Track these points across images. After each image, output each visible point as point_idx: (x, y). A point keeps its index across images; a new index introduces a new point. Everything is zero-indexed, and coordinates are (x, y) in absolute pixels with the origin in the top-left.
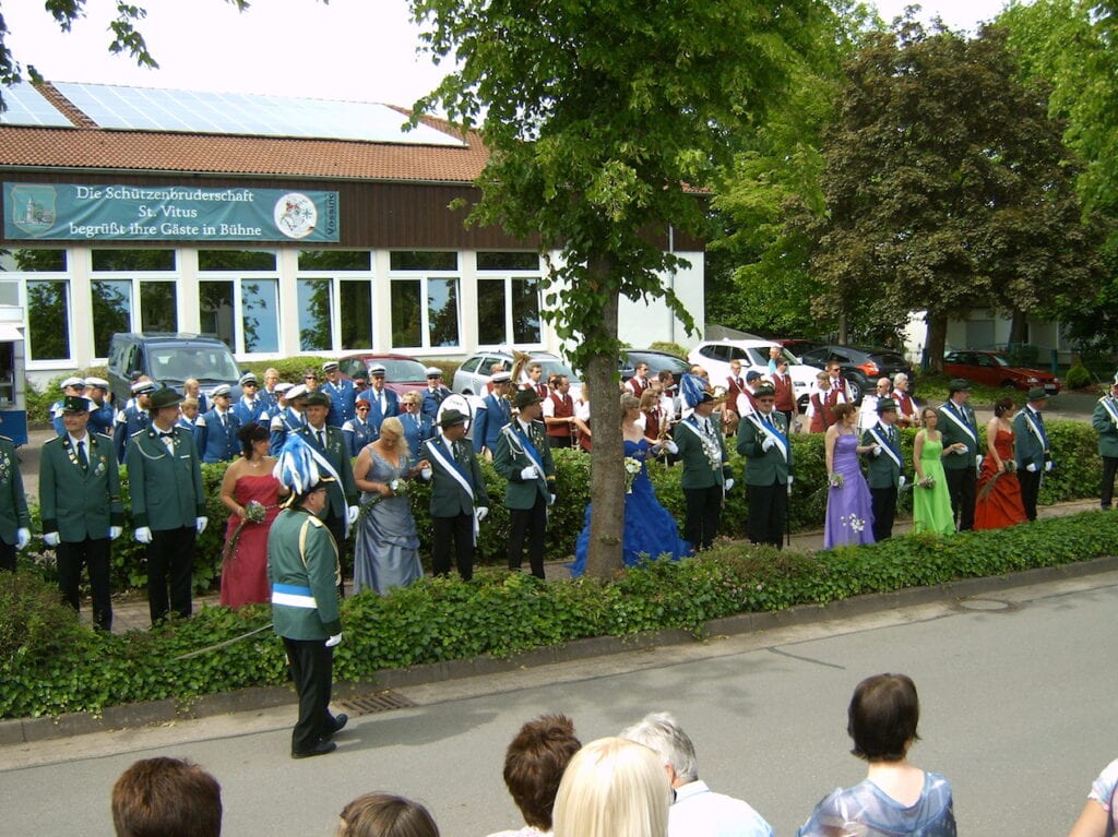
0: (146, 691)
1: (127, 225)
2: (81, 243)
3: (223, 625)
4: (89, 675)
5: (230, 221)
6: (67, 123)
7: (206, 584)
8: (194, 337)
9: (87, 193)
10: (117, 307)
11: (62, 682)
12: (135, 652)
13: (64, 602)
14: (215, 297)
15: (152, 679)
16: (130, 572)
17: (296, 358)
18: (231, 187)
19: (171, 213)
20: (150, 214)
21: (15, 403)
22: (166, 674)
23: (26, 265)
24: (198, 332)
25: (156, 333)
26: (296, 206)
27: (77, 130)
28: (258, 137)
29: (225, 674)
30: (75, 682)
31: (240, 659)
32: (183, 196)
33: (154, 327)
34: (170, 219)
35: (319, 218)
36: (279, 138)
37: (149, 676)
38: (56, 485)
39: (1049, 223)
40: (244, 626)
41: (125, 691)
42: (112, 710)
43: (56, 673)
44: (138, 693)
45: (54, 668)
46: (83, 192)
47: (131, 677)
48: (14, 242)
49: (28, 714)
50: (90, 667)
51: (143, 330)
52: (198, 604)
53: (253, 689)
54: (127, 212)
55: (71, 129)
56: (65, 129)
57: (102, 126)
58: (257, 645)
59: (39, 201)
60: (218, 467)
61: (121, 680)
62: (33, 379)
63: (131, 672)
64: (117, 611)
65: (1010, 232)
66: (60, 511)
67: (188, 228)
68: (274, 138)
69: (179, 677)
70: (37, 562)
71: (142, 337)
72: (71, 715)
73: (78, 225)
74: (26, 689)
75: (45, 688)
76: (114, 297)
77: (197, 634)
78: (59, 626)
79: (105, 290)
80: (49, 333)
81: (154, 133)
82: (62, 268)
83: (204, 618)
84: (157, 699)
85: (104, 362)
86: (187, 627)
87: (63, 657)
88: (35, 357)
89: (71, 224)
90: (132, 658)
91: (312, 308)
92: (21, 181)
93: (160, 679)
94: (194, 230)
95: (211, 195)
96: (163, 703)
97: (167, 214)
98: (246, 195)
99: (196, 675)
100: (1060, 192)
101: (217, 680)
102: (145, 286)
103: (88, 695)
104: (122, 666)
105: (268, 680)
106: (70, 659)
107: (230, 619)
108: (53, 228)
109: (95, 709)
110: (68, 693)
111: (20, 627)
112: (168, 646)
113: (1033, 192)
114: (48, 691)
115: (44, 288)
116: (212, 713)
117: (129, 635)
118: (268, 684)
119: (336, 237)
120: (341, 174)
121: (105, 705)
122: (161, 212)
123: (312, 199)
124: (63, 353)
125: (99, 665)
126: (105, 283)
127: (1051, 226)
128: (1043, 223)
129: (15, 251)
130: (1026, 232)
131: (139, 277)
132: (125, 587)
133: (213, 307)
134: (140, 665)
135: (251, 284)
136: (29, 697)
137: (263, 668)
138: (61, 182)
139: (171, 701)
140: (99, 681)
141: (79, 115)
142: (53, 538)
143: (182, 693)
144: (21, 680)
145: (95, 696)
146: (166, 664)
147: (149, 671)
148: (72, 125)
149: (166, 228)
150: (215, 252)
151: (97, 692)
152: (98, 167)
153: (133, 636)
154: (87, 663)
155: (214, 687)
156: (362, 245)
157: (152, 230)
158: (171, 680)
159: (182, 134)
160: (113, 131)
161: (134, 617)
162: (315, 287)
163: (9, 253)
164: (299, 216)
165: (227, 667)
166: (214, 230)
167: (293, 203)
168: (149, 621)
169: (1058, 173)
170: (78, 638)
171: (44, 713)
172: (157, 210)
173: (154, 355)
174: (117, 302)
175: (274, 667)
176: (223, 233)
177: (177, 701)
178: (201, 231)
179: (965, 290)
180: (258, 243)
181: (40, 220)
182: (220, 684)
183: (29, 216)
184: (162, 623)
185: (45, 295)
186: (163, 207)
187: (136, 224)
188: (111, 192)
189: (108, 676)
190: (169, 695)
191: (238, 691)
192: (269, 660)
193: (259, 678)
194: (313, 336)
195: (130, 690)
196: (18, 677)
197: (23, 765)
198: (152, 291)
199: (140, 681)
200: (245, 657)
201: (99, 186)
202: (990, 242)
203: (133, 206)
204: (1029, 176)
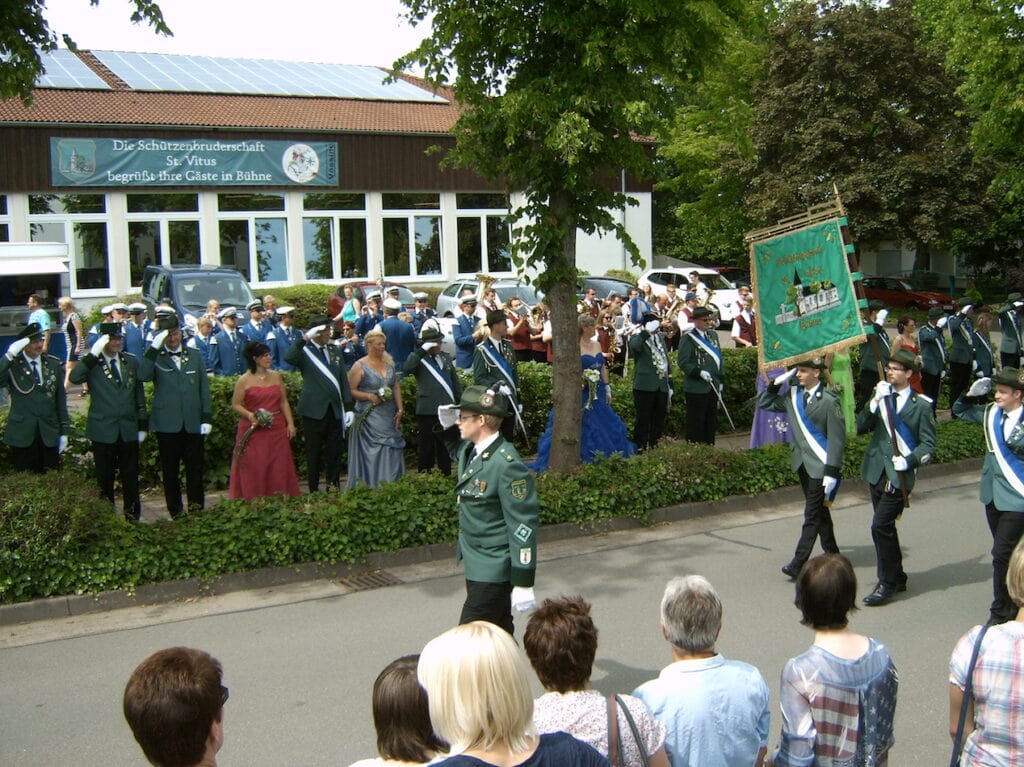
39: (948, 167)
65: (914, 174)
100: (957, 141)
113: (934, 140)
127: (950, 169)
128: (943, 167)
130: (929, 174)
169: (956, 123)
179: (875, 224)
198: (179, 229)
202: (897, 183)
204: (931, 127)
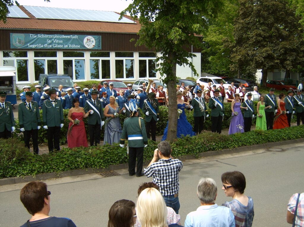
0: (47, 170)
1: (44, 45)
2: (31, 49)
3: (68, 153)
4: (32, 166)
5: (72, 44)
6: (27, 17)
7: (64, 142)
8: (62, 75)
9: (33, 36)
10: (41, 67)
11: (25, 168)
12: (44, 160)
13: (25, 146)
14: (68, 64)
15: (49, 167)
16: (44, 138)
17: (90, 81)
18: (72, 34)
19: (56, 41)
20: (50, 42)
21: (13, 93)
22: (53, 166)
23: (17, 56)
24: (63, 74)
25: (52, 74)
26: (90, 40)
27: (30, 19)
28: (79, 21)
29: (69, 166)
30: (28, 168)
31: (73, 162)
32: (59, 37)
33: (51, 72)
34: (55, 43)
35: (96, 43)
36: (85, 21)
37: (48, 166)
38: (23, 115)
39: (296, 46)
40: (74, 153)
41: (42, 170)
42: (38, 175)
43: (23, 165)
44: (45, 171)
45: (23, 164)
46: (32, 36)
47: (43, 166)
48: (13, 49)
49: (16, 176)
50: (32, 164)
51: (48, 73)
52: (61, 147)
53: (76, 170)
54: (44, 41)
55: (28, 19)
56: (27, 18)
57: (37, 18)
58: (77, 158)
59: (20, 38)
60: (67, 110)
61: (41, 167)
62: (18, 86)
63: (43, 165)
64: (40, 149)
65: (285, 48)
66: (24, 122)
67: (60, 45)
68: (84, 21)
69: (56, 167)
70: (19, 136)
71: (48, 75)
72: (27, 176)
73: (30, 45)
74: (15, 169)
75: (20, 169)
76: (40, 64)
77: (61, 155)
78: (24, 153)
79: (38, 62)
80: (23, 74)
81: (51, 19)
82: (26, 56)
83: (63, 151)
84: (50, 172)
85: (38, 82)
86: (59, 153)
87: (25, 161)
88: (19, 80)
89: (29, 44)
90: (44, 161)
91: (94, 67)
92: (15, 33)
93: (51, 167)
94: (62, 46)
95: (66, 36)
96: (52, 173)
97: (54, 42)
98: (76, 37)
99: (61, 166)
100: (299, 37)
101: (67, 168)
102: (48, 61)
103: (32, 171)
104: (41, 163)
105: (80, 168)
106: (27, 162)
107: (70, 151)
108: (24, 45)
109: (34, 175)
110: (26, 171)
111: (13, 153)
112: (53, 158)
113: (292, 37)
114: (21, 170)
115: (22, 62)
116: (65, 176)
117: (43, 155)
118: (80, 169)
119: (100, 48)
120: (102, 31)
121: (36, 174)
122: (53, 41)
123: (94, 38)
124: (27, 79)
125: (34, 163)
126: (38, 60)
127: (297, 46)
128: (294, 46)
129: (13, 52)
130: (290, 48)
131: (47, 59)
132: (42, 143)
133: (67, 67)
134: (46, 163)
135: (78, 61)
136: (16, 172)
137: (79, 164)
138: (26, 33)
139: (54, 173)
140: (35, 167)
141: (31, 15)
142: (23, 129)
143: (57, 171)
144: (14, 167)
145: (34, 172)
146: (53, 163)
147: (48, 165)
148: (29, 17)
149: (54, 45)
150: (67, 52)
151: (34, 170)
152: (36, 29)
153: (44, 155)
154: (32, 163)
155: (66, 169)
156: (108, 50)
157: (51, 46)
158: (54, 167)
159: (58, 20)
160: (40, 19)
161: (45, 150)
162: (95, 62)
163: (12, 52)
164: (90, 42)
165: (69, 164)
166: (67, 46)
167: (89, 39)
168: (48, 152)
169: (299, 32)
170: (29, 156)
171: (20, 176)
172: (52, 40)
173: (51, 80)
174: (41, 66)
175: (82, 164)
176: (70, 47)
177: (56, 173)
178: (64, 46)
179: (272, 64)
180: (79, 50)
181: (20, 43)
182: (67, 169)
183: (17, 42)
184: (52, 152)
185: (22, 64)
186: (53, 40)
187: (46, 45)
188: (39, 36)
189: (37, 166)
190: (54, 171)
191: (72, 170)
192: (81, 162)
193: (78, 167)
194: (94, 75)
195: (43, 170)
196: (13, 166)
197: (14, 189)
198: (51, 63)
199: (46, 168)
200: (74, 161)
201: (35, 34)
202: (279, 51)
203: (45, 39)
204: (291, 32)
